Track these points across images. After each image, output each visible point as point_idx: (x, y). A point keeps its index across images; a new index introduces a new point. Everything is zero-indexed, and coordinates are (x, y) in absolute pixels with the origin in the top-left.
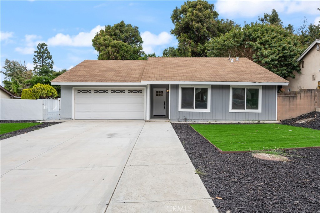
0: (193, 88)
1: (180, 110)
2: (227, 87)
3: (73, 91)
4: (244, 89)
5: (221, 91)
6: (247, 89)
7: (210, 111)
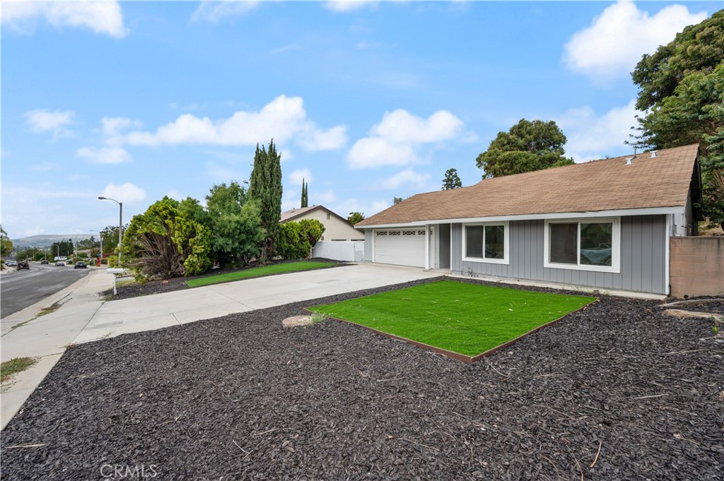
0: (482, 227)
1: (464, 258)
2: (539, 223)
3: (373, 234)
4: (576, 225)
5: (528, 230)
6: (581, 224)
7: (508, 263)
